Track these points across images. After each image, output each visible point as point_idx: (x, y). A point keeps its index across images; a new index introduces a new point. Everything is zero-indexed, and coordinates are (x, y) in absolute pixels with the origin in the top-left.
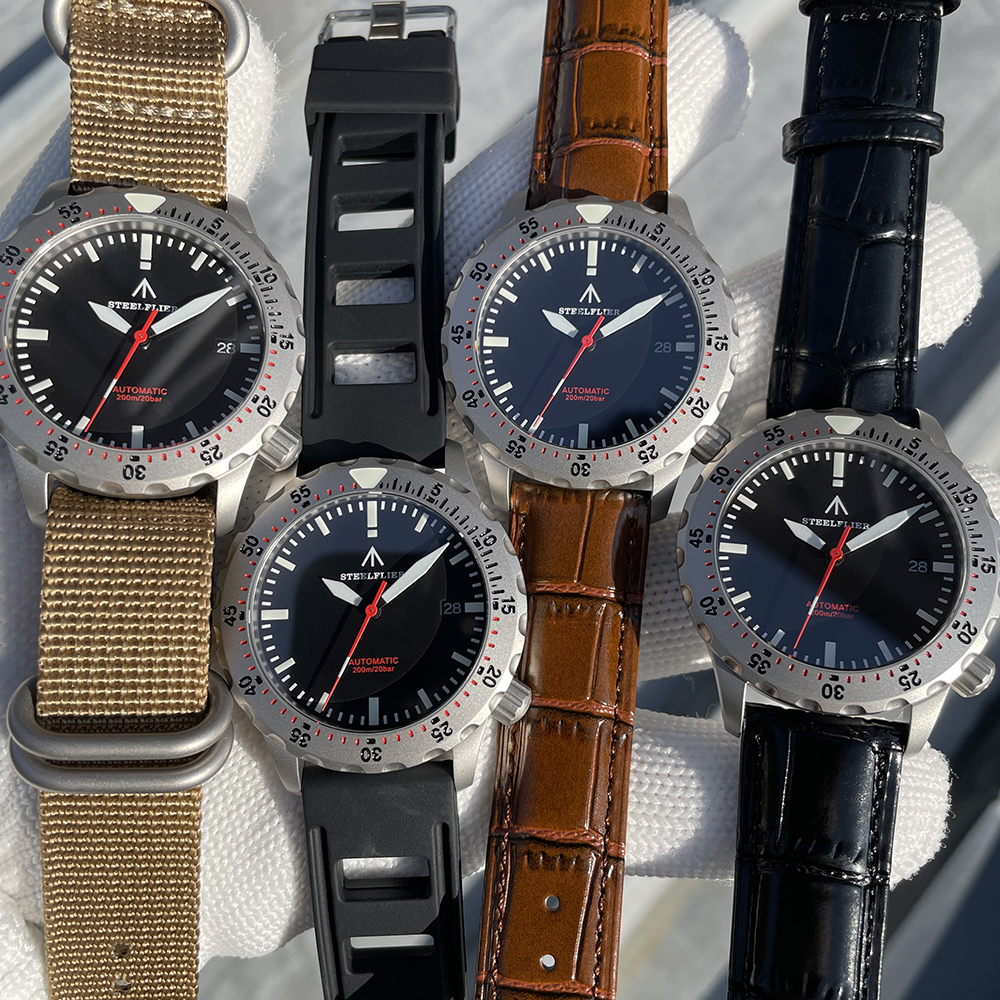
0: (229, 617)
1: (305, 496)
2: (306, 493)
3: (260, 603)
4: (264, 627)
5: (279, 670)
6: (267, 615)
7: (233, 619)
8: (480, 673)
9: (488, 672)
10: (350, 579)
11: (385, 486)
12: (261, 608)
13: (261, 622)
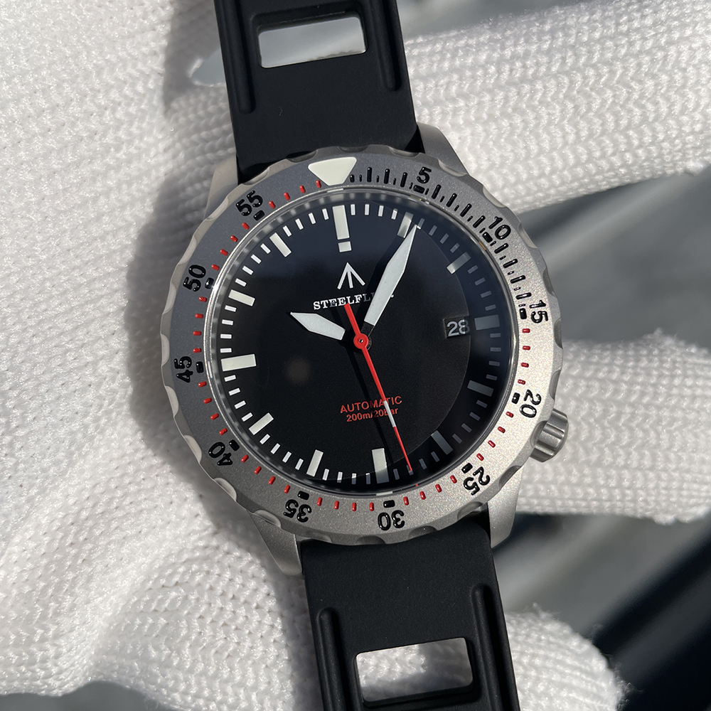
0: (183, 371)
1: (257, 205)
2: (256, 201)
3: (218, 351)
4: (227, 379)
5: (255, 429)
6: (229, 364)
7: (189, 373)
8: (515, 401)
9: (525, 399)
10: (325, 307)
11: (357, 179)
12: (219, 357)
13: (222, 374)
